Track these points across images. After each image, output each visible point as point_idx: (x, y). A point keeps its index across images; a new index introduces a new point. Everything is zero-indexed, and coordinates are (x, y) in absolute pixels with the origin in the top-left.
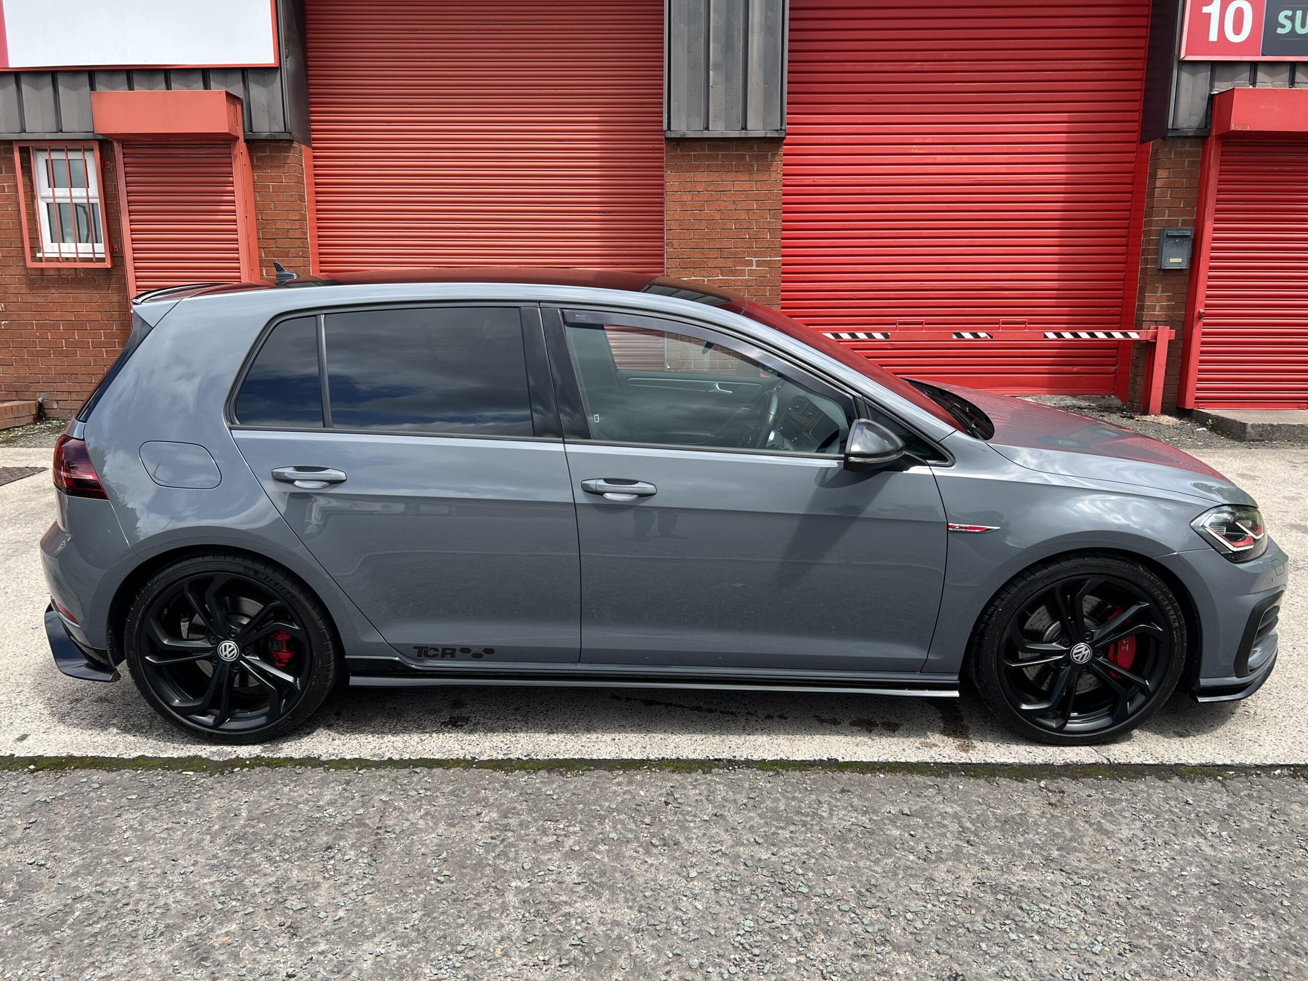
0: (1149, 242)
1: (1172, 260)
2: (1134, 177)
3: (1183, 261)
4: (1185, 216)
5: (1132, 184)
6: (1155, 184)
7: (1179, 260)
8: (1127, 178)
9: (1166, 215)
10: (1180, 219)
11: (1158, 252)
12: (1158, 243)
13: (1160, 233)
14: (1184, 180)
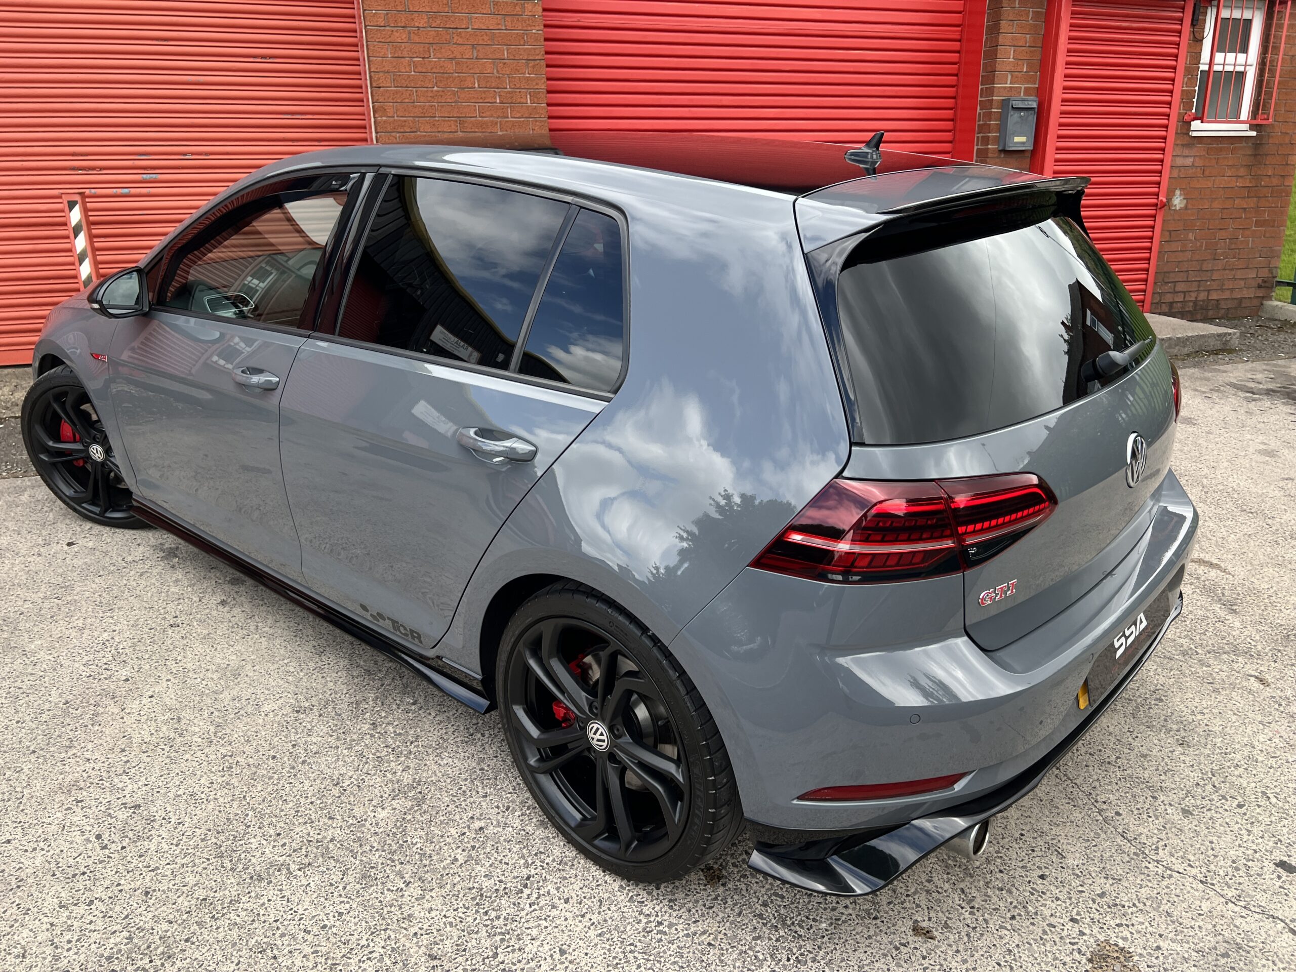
0: (989, 115)
1: (1017, 139)
2: (961, 31)
3: (1028, 140)
4: (1028, 83)
5: (959, 41)
6: (997, 40)
7: (1023, 139)
8: (954, 33)
9: (1009, 82)
10: (1023, 86)
11: (1002, 128)
12: (1003, 118)
13: (1005, 104)
14: (1028, 36)
